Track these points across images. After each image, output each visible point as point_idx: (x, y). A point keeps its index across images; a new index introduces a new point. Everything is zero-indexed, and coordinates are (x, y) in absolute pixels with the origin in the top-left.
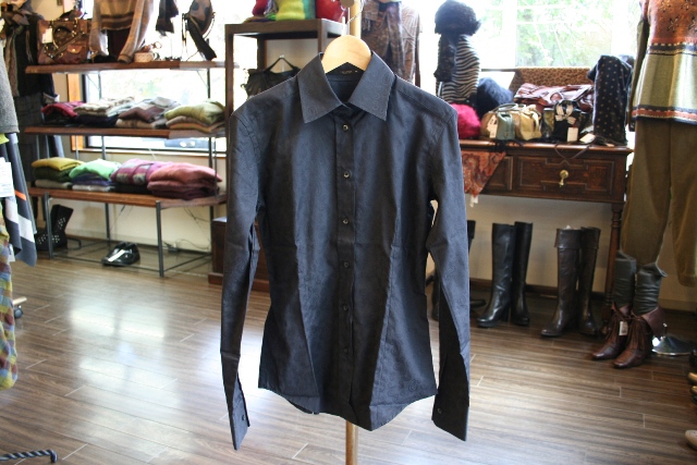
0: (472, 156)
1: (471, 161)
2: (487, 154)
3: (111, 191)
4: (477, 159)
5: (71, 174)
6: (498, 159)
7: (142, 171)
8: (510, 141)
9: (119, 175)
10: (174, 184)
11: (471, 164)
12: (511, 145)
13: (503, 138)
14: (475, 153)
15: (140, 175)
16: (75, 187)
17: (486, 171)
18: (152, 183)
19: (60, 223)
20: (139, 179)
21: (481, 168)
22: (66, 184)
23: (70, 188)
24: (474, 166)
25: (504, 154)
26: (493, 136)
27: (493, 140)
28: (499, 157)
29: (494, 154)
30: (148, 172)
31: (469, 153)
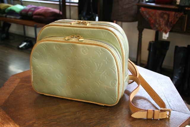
0: (166, 13)
1: (165, 16)
2: (173, 13)
3: (21, 19)
4: (168, 15)
5: (6, 11)
6: (179, 16)
7: (31, 11)
8: (186, 6)
9: (23, 12)
10: (42, 17)
11: (165, 18)
12: (187, 8)
13: (183, 5)
14: (168, 12)
15: (30, 13)
16: (8, 16)
17: (173, 21)
18: (34, 17)
19: (6, 29)
20: (30, 14)
21: (170, 20)
22: (4, 15)
23: (6, 16)
24: (166, 19)
25: (182, 13)
26: (178, 3)
27: (178, 6)
28: (179, 15)
29: (177, 13)
30: (33, 11)
31: (165, 12)
